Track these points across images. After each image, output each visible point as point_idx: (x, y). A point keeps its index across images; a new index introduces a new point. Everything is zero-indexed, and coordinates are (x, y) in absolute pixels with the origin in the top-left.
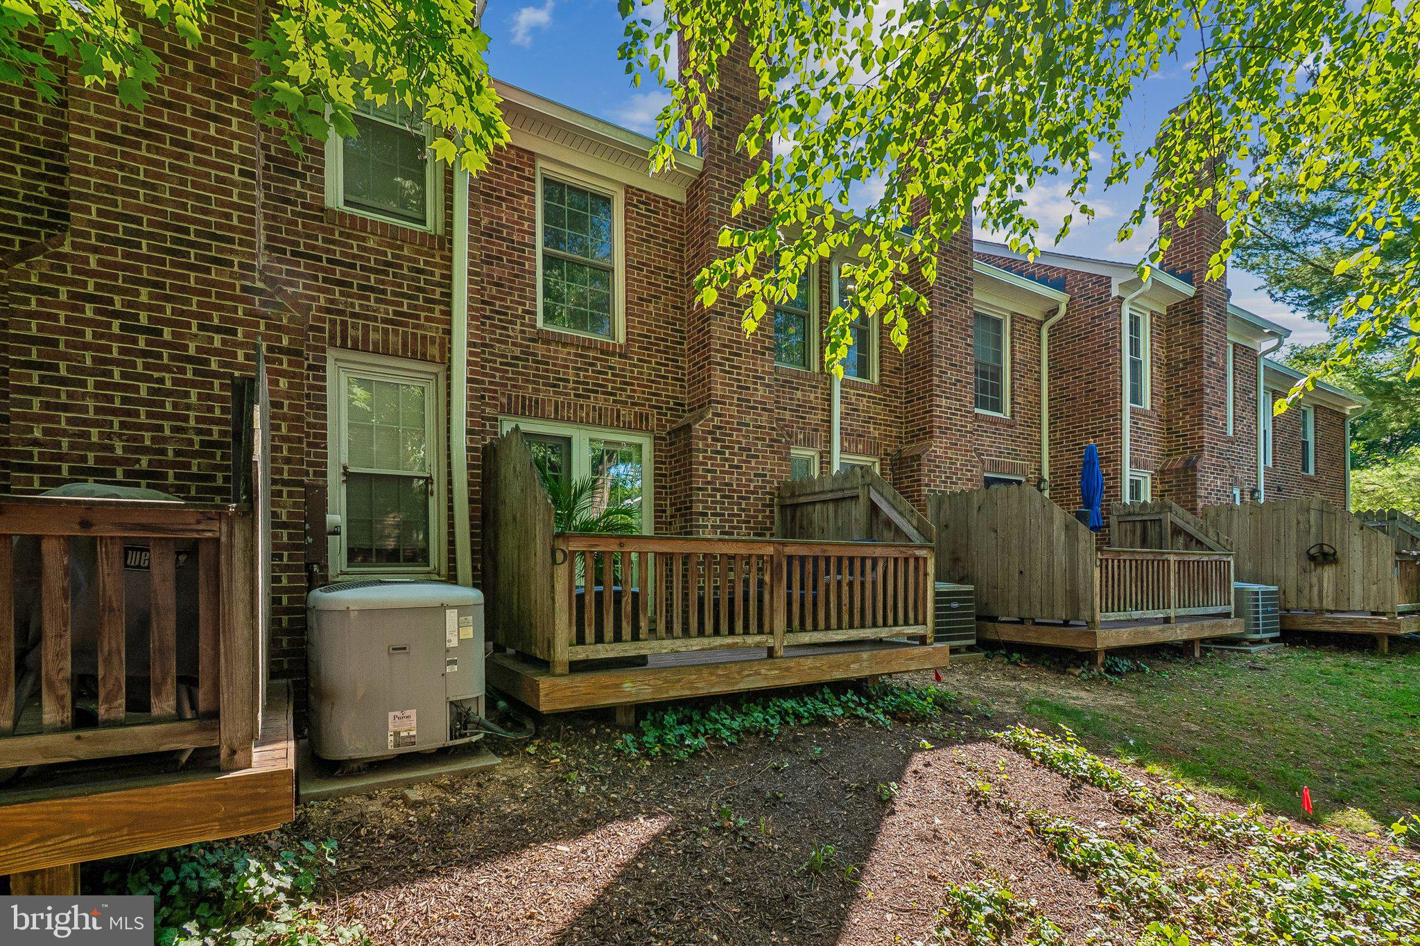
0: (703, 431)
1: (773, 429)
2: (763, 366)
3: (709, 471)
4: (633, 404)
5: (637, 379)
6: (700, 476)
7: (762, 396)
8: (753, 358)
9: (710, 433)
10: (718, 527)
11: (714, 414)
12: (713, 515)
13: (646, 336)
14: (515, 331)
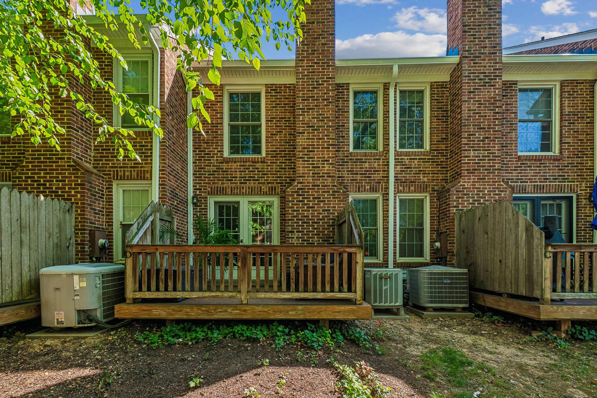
0: (292, 192)
1: (335, 186)
2: (329, 154)
3: (295, 211)
4: (268, 183)
5: (270, 171)
6: (290, 214)
7: (327, 170)
8: (322, 151)
9: (295, 192)
10: (300, 238)
11: (298, 183)
12: (297, 232)
13: (275, 151)
14: (214, 160)
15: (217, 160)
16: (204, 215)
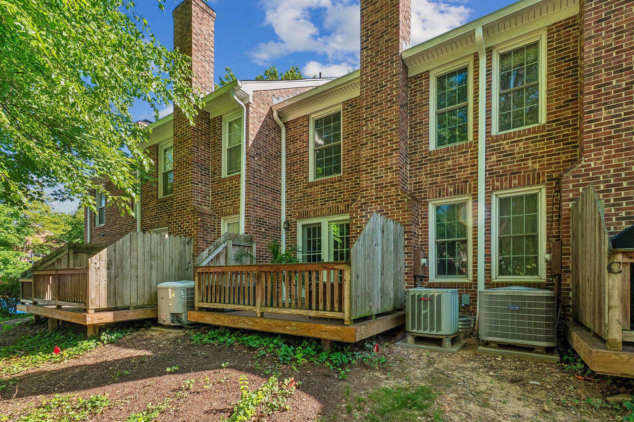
0: (356, 208)
1: (398, 195)
2: (392, 161)
3: (358, 227)
4: (344, 201)
5: (346, 189)
6: (353, 231)
7: (391, 179)
8: (385, 159)
9: (359, 208)
11: (361, 198)
13: (350, 168)
14: (301, 187)
15: (303, 186)
16: (293, 238)
